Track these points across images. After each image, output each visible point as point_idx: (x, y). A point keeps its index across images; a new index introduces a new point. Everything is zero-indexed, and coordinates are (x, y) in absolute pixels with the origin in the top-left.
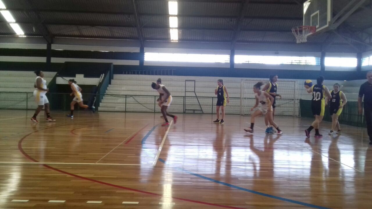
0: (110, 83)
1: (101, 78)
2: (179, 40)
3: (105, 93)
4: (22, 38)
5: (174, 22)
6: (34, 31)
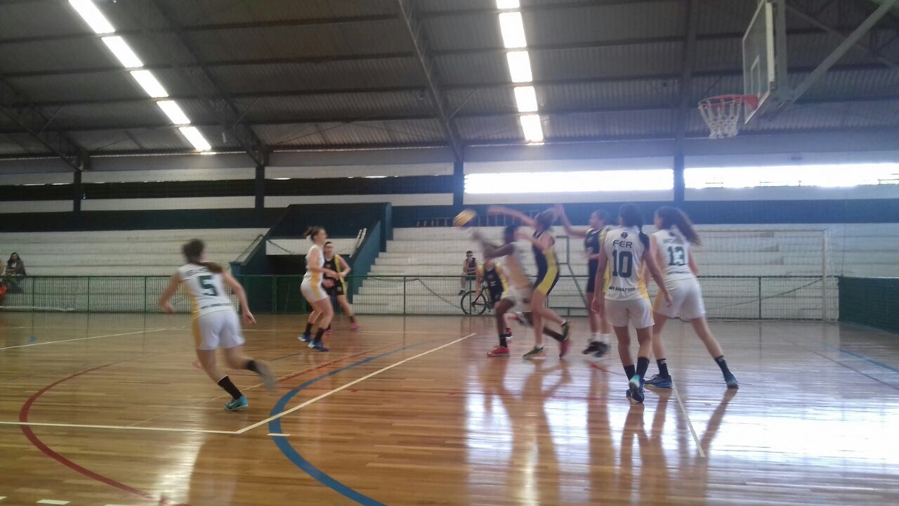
0: (383, 249)
1: (360, 238)
2: (546, 139)
3: (369, 271)
4: (208, 157)
5: (526, 100)
6: (225, 141)
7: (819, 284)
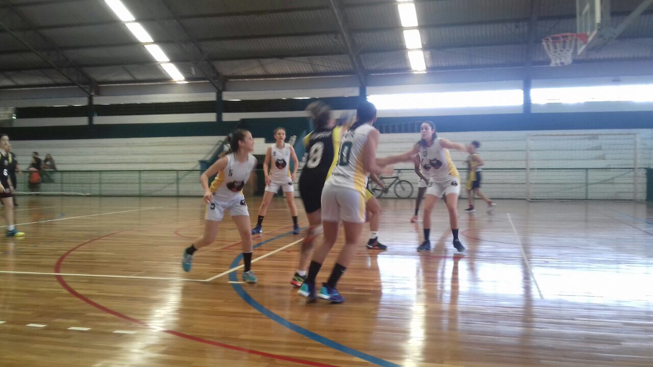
2: (428, 69)
4: (183, 85)
5: (413, 40)
6: (194, 73)
7: (632, 174)
